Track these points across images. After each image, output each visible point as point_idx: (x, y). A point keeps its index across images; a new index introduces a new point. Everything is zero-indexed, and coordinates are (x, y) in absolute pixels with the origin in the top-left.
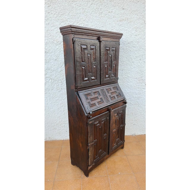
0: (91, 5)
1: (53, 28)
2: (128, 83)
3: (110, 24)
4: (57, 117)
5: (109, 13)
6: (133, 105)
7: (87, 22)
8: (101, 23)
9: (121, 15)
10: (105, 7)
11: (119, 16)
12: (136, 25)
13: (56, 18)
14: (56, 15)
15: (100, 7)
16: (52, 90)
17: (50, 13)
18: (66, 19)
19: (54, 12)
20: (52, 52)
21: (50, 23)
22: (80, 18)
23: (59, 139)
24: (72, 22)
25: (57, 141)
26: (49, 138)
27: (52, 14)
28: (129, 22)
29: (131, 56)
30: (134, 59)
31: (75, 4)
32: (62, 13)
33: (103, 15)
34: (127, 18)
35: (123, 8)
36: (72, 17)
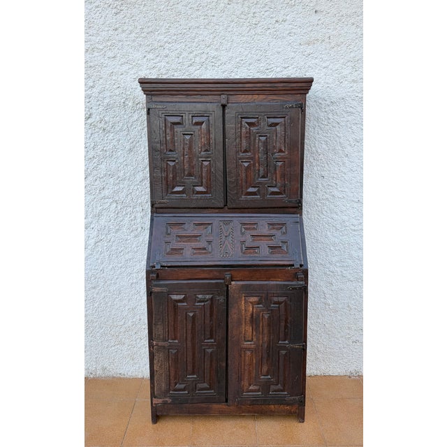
0: (229, 6)
1: (125, 68)
2: (335, 216)
3: (279, 53)
4: (127, 308)
5: (277, 25)
6: (349, 280)
7: (216, 50)
8: (253, 52)
9: (310, 29)
10: (267, 9)
11: (304, 31)
12: (352, 55)
13: (134, 41)
14: (134, 34)
15: (253, 11)
16: (116, 232)
17: (120, 30)
18: (159, 44)
19: (130, 28)
20: (121, 130)
21: (119, 55)
22: (196, 40)
23: (130, 374)
24: (177, 52)
25: (124, 379)
26: (104, 369)
27: (123, 31)
28: (332, 45)
29: (340, 138)
30: (349, 147)
31: (186, 6)
32: (150, 29)
33: (259, 30)
34: (327, 35)
35: (317, 9)
36: (175, 38)
